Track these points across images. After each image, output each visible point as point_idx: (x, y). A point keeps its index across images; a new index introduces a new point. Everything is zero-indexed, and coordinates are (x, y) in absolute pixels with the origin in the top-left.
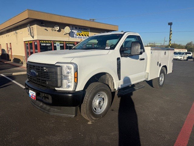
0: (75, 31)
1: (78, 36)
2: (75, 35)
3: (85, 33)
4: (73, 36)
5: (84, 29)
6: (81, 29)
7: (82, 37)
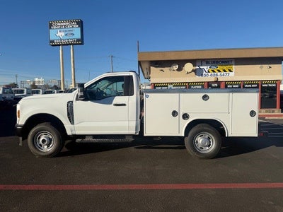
0: (205, 67)
1: (209, 74)
2: (204, 73)
3: (225, 68)
4: (202, 75)
5: (223, 62)
6: (217, 62)
7: (219, 74)
